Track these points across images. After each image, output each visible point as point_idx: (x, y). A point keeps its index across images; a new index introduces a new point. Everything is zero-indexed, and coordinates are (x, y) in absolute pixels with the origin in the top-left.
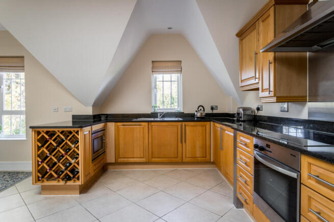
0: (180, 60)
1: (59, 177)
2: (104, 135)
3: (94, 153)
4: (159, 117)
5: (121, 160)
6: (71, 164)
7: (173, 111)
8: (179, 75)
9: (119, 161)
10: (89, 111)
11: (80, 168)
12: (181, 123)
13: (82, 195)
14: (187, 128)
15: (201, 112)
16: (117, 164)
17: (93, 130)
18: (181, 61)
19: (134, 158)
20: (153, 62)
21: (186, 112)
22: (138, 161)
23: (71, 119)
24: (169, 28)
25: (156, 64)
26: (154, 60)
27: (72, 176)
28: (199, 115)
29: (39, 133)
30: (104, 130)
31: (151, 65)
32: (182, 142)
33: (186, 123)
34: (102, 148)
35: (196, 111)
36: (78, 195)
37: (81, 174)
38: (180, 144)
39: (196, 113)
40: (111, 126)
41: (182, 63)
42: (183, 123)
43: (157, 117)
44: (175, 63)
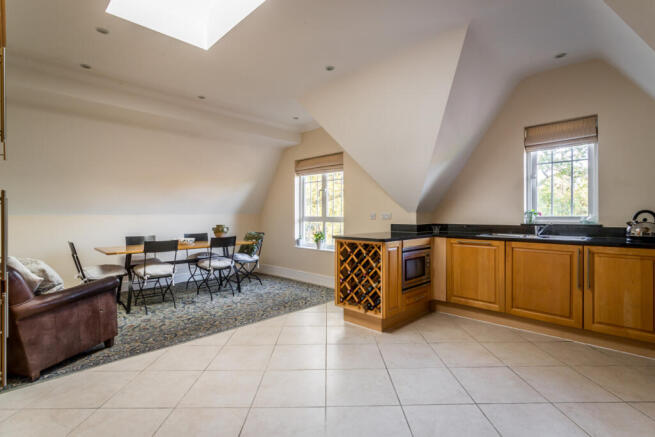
0: (592, 113)
1: (359, 302)
2: (428, 255)
3: (406, 279)
4: (536, 232)
5: (454, 300)
6: (373, 288)
7: (577, 222)
8: (592, 145)
9: (452, 301)
10: (411, 219)
11: (382, 294)
12: (581, 247)
13: (385, 334)
14: (597, 259)
15: (645, 225)
16: (447, 304)
17: (405, 246)
18: (596, 116)
19: (477, 300)
20: (527, 129)
21: (607, 225)
22: (484, 307)
23: (389, 230)
24: (559, 56)
25: (533, 133)
26: (528, 125)
27: (373, 304)
28: (637, 231)
29: (342, 245)
30: (429, 247)
31: (522, 135)
32: (581, 286)
33: (594, 249)
34: (423, 274)
35: (629, 224)
36: (381, 333)
37: (382, 305)
38: (577, 292)
39: (629, 228)
40: (441, 243)
41: (599, 119)
42: (586, 248)
43: (533, 233)
44: (581, 121)
